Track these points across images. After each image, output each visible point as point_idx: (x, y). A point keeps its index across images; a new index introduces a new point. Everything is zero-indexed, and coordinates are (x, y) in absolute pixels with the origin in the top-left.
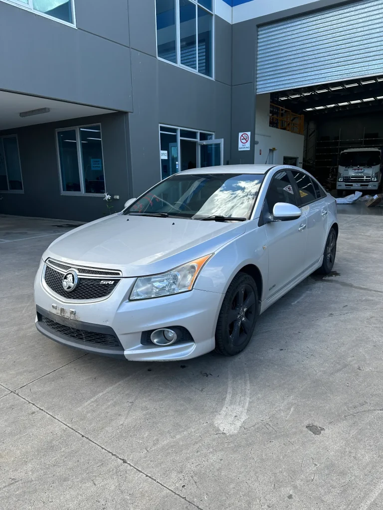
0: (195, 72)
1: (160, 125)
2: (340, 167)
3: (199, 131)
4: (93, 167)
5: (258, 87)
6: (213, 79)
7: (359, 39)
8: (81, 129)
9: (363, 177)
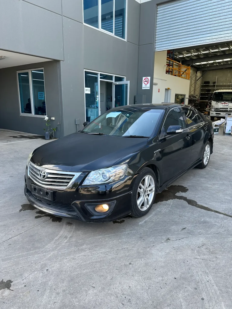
0: (113, 34)
1: (85, 70)
2: (212, 101)
3: (114, 75)
4: (39, 97)
5: (156, 47)
6: (126, 40)
7: (225, 14)
8: (32, 71)
9: (228, 109)
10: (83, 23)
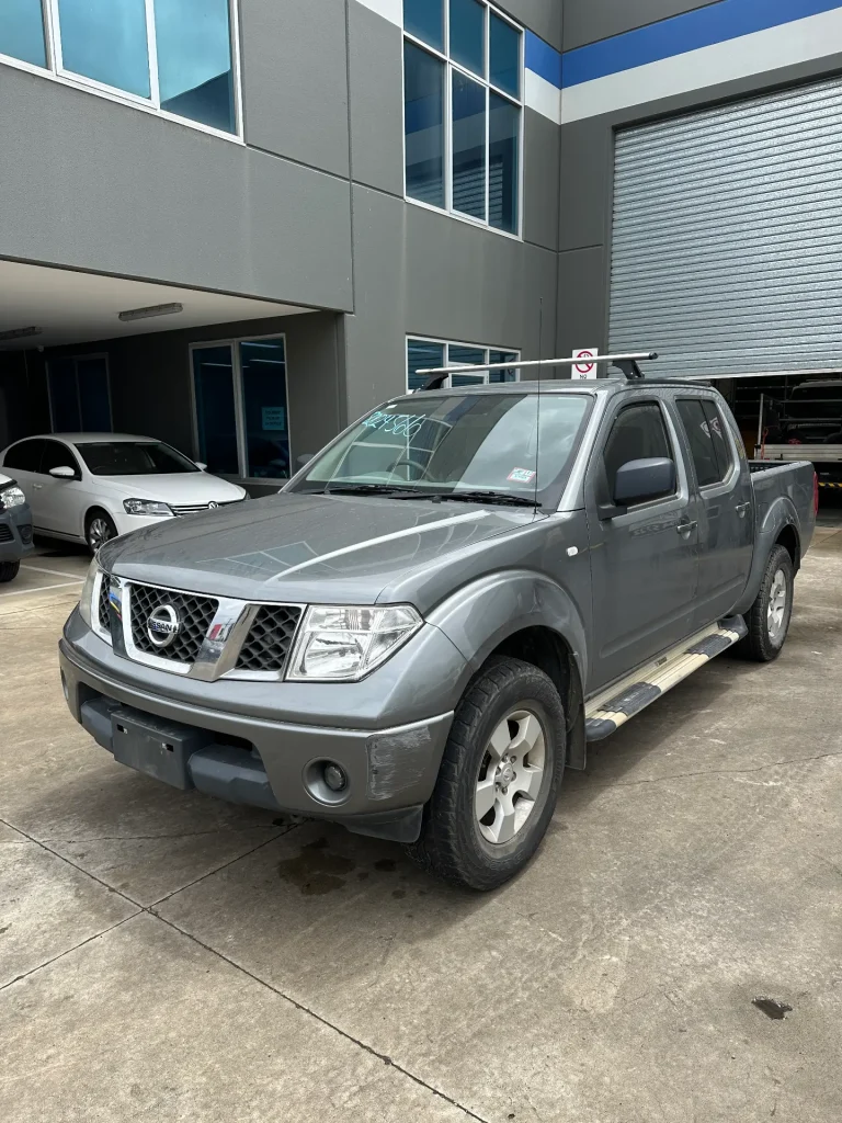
0: (484, 224)
1: (408, 337)
3: (488, 349)
4: (267, 423)
6: (520, 238)
8: (243, 344)
10: (405, 197)
